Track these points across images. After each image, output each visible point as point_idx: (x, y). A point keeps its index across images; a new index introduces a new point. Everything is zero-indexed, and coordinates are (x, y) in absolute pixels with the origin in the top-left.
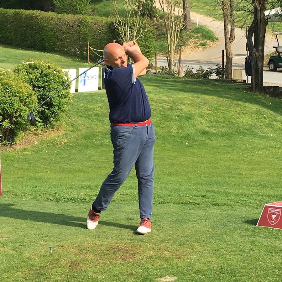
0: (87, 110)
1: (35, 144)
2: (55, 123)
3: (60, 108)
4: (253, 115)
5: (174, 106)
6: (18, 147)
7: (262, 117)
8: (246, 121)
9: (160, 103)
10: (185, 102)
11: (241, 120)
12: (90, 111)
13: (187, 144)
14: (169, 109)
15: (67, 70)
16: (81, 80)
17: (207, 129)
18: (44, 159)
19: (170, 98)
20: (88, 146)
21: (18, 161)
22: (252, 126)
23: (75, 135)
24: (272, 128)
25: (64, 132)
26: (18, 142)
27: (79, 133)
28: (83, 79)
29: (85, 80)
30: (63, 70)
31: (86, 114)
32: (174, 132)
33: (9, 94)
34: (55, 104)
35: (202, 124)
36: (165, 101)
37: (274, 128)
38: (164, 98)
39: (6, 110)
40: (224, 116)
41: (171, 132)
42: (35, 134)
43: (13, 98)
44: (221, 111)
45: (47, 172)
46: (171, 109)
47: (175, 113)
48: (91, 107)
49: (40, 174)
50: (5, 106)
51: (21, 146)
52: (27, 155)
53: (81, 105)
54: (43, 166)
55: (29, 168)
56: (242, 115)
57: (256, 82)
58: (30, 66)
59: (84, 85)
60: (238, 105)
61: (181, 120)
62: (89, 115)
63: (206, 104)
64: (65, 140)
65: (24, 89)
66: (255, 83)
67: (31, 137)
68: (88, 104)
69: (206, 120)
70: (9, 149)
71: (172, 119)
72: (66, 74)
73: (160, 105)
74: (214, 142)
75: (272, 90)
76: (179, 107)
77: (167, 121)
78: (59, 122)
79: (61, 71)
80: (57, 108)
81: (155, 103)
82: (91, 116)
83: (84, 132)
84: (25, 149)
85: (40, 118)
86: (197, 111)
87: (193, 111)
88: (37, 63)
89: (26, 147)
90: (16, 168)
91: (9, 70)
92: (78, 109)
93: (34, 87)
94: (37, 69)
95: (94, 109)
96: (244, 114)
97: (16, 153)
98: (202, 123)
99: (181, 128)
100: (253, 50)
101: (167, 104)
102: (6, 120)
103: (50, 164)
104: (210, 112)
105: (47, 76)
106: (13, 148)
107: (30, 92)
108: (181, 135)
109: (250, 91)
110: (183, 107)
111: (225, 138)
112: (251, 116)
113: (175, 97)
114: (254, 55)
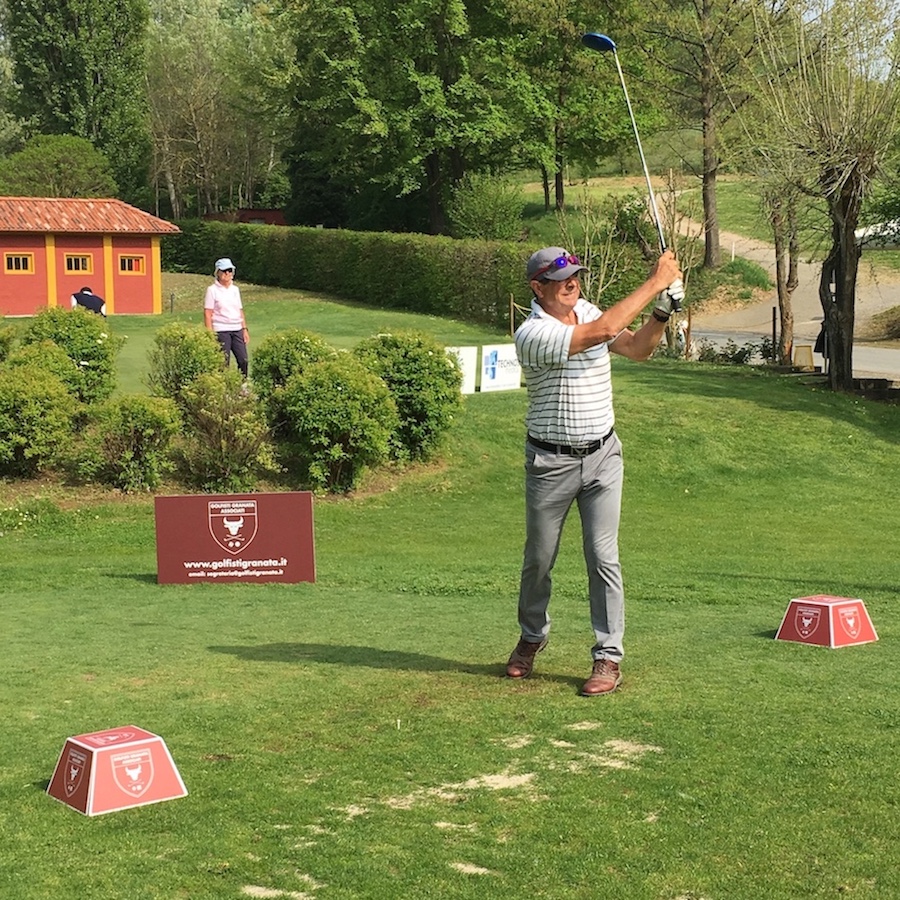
0: (494, 426)
1: (392, 490)
2: (430, 450)
3: (439, 423)
4: (826, 436)
5: (666, 419)
6: (358, 497)
7: (844, 440)
8: (811, 446)
9: (638, 412)
10: (689, 411)
11: (800, 446)
12: (500, 427)
13: (686, 491)
14: (656, 424)
15: (454, 349)
16: (487, 369)
17: (730, 464)
18: (407, 518)
19: (660, 403)
20: (492, 495)
21: (357, 523)
22: (823, 458)
23: (470, 475)
24: (861, 461)
25: (446, 468)
26: (359, 486)
27: (477, 471)
28: (490, 366)
29: (493, 369)
30: (448, 350)
31: (490, 433)
32: (663, 470)
33: (343, 396)
34: (430, 414)
35: (721, 454)
36: (650, 409)
37: (866, 462)
38: (649, 403)
39: (336, 425)
40: (765, 437)
41: (657, 469)
42: (393, 472)
43: (349, 403)
44: (761, 428)
45: (408, 542)
46: (660, 425)
47: (667, 430)
48: (503, 419)
49: (394, 547)
50: (335, 418)
51: (365, 495)
52: (375, 511)
53: (484, 416)
54: (403, 532)
55: (376, 534)
56: (802, 435)
57: (837, 371)
58: (384, 341)
59: (493, 377)
60: (796, 416)
61: (678, 446)
62: (497, 436)
63: (730, 413)
64: (450, 484)
65: (370, 385)
66: (836, 373)
67: (385, 478)
68: (496, 414)
69: (729, 446)
70: (341, 501)
71: (661, 444)
72: (453, 358)
73: (638, 416)
74: (741, 489)
75: (872, 385)
76: (676, 421)
77: (651, 448)
78: (438, 449)
79: (443, 351)
80: (433, 422)
81: (630, 412)
82: (502, 438)
83: (486, 467)
84: (371, 501)
85: (403, 441)
86: (712, 428)
87: (703, 427)
88: (398, 335)
89: (374, 496)
90: (352, 534)
91: (345, 350)
92: (477, 425)
93: (391, 381)
94: (397, 347)
95: (508, 424)
96: (806, 433)
97: (353, 507)
98: (720, 452)
99: (678, 460)
100: (831, 308)
101: (652, 414)
102: (337, 445)
103: (416, 529)
104: (738, 429)
105: (415, 360)
106: (349, 498)
107: (382, 391)
108: (677, 475)
109: (826, 389)
110: (684, 420)
111: (763, 481)
112: (822, 439)
113: (671, 400)
114: (834, 317)
